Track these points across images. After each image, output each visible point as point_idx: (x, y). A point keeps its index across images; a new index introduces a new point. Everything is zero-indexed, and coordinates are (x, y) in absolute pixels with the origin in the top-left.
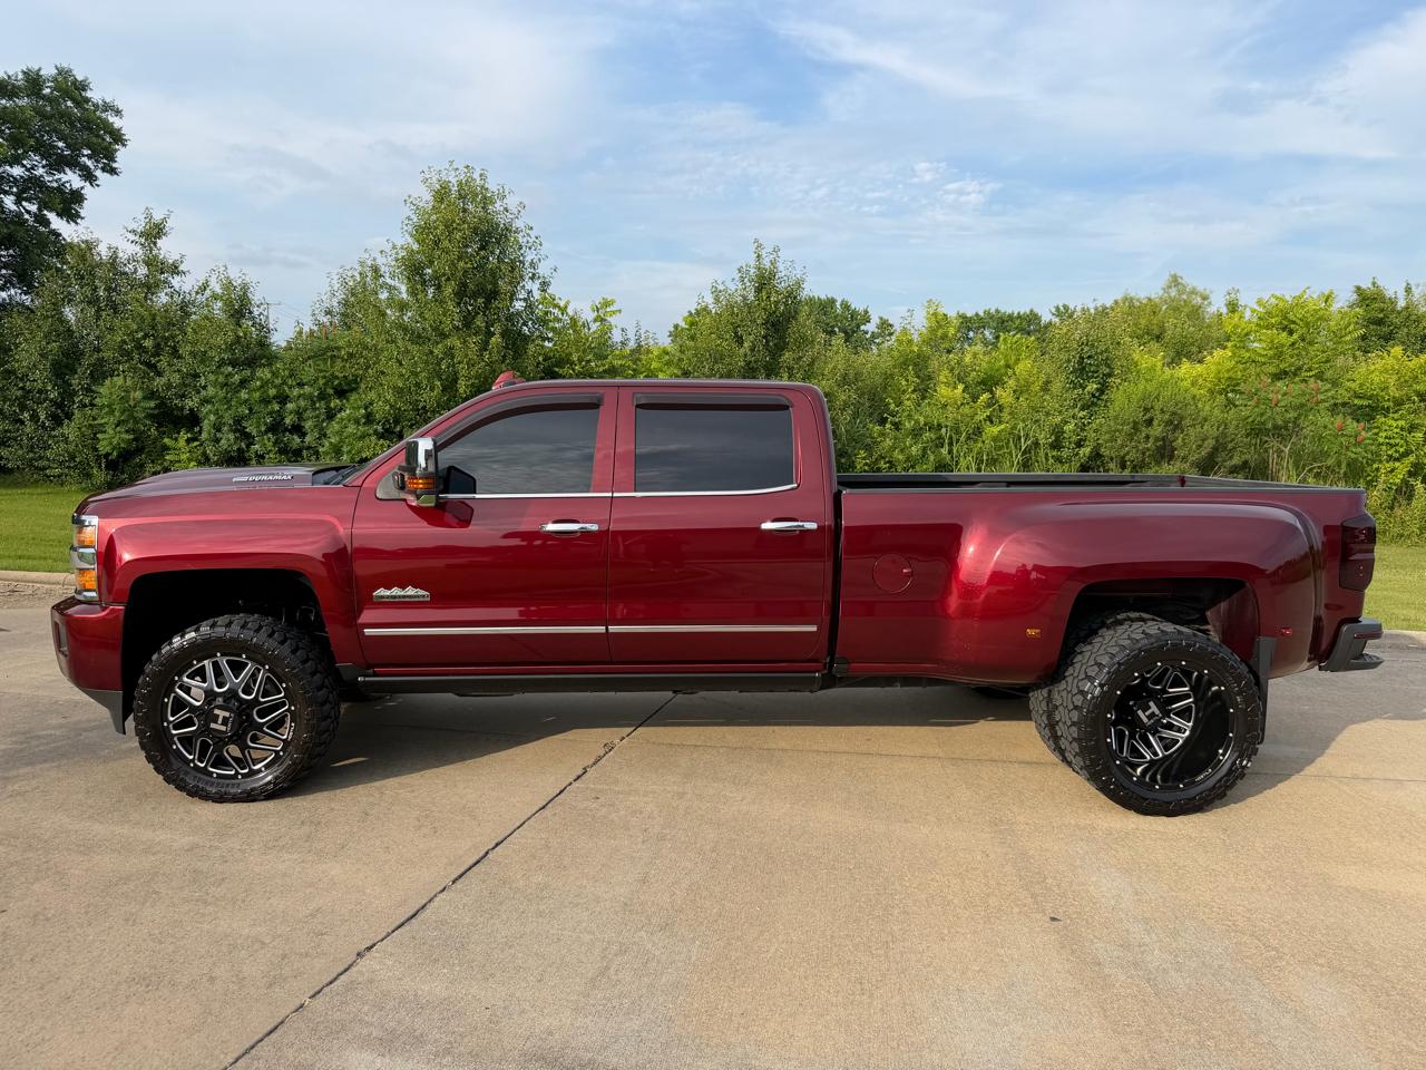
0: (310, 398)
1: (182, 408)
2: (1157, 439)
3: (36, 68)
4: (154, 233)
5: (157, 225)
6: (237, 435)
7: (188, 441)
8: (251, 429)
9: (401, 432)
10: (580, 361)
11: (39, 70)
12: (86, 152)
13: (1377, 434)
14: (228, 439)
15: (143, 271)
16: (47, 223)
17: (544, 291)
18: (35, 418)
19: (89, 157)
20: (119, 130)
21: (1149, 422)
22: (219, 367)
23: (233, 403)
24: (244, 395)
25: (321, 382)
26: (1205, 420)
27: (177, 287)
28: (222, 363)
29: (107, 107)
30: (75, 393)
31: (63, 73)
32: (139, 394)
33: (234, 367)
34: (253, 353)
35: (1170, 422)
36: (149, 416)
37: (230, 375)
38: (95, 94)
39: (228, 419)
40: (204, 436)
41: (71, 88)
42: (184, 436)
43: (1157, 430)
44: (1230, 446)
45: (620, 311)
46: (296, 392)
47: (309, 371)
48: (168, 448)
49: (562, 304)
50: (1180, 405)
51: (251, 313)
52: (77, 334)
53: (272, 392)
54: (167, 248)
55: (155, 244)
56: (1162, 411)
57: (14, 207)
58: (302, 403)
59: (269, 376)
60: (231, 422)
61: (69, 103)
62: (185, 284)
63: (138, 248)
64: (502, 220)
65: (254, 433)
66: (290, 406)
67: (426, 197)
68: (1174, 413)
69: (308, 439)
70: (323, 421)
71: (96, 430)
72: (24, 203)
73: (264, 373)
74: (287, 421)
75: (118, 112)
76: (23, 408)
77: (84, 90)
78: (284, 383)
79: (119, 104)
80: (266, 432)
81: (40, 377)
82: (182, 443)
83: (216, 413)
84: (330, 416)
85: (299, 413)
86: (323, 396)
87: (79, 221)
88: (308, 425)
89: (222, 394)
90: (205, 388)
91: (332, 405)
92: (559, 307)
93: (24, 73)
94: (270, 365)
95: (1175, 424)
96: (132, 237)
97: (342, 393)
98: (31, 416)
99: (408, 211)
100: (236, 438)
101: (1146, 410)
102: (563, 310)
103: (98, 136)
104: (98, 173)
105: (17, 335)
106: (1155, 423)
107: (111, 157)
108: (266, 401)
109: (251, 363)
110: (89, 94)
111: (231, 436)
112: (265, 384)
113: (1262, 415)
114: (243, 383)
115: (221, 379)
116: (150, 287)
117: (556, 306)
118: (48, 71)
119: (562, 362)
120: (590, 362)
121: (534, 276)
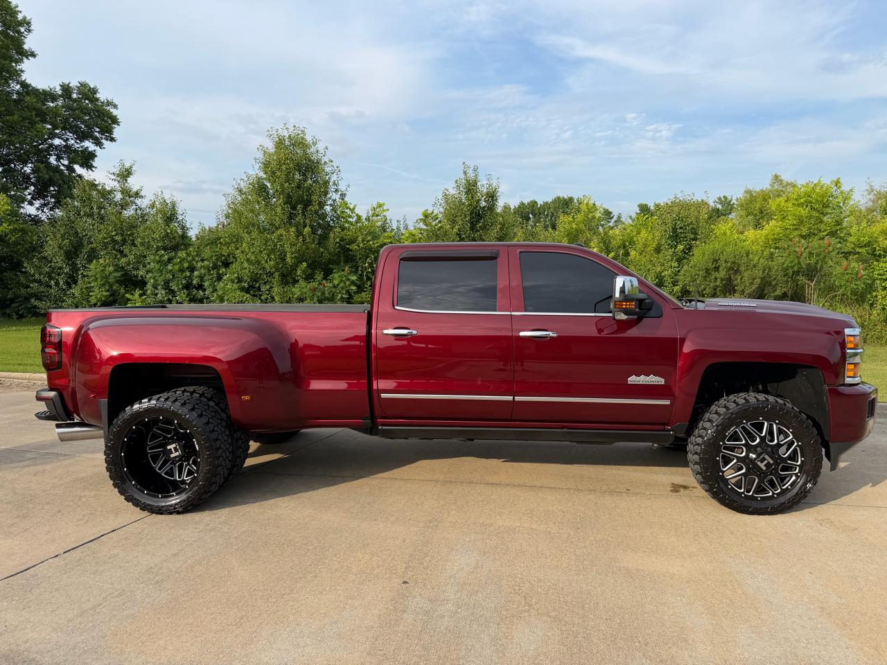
0: (208, 268)
1: (137, 276)
2: (722, 280)
3: (68, 83)
4: (125, 174)
5: (127, 170)
6: (167, 291)
7: (141, 295)
8: (174, 288)
9: (259, 287)
10: (363, 241)
11: (69, 83)
12: (97, 130)
13: (873, 272)
14: (162, 293)
15: (119, 196)
16: (74, 171)
17: (343, 199)
18: (57, 284)
19: (98, 132)
20: (116, 116)
21: (717, 269)
22: (156, 252)
23: (164, 272)
24: (170, 267)
25: (214, 258)
26: (755, 266)
27: (139, 204)
28: (158, 249)
29: (109, 103)
30: (79, 269)
31: (83, 85)
32: (111, 269)
33: (165, 251)
34: (177, 242)
35: (731, 269)
36: (117, 281)
37: (163, 255)
38: (102, 96)
39: (161, 282)
40: (149, 292)
41: (88, 93)
42: (138, 292)
43: (722, 274)
44: (774, 283)
45: (388, 210)
46: (200, 264)
47: (207, 252)
48: (129, 300)
49: (352, 207)
50: (738, 257)
51: (177, 219)
52: (80, 235)
53: (186, 265)
54: (134, 183)
55: (126, 181)
56: (726, 262)
57: (55, 163)
58: (203, 271)
59: (185, 255)
60: (162, 283)
61: (87, 102)
62: (143, 203)
63: (116, 184)
64: (314, 157)
65: (176, 290)
66: (196, 273)
67: (270, 146)
68: (734, 263)
69: (207, 292)
70: (215, 281)
71: (89, 289)
72: (62, 161)
73: (182, 254)
74: (194, 282)
75: (115, 106)
76: (51, 278)
77: (95, 93)
78: (193, 259)
79: (116, 101)
80: (183, 289)
81: (59, 261)
82: (137, 296)
83: (154, 278)
84: (219, 278)
85: (201, 278)
86: (215, 267)
87: (93, 169)
88: (206, 284)
89: (157, 267)
90: (149, 263)
91: (221, 272)
92: (350, 209)
93: (61, 86)
94: (186, 249)
95: (735, 269)
96: (113, 177)
97: (226, 264)
98: (55, 283)
99: (260, 155)
100: (166, 293)
101: (715, 261)
102: (352, 210)
103: (103, 120)
104: (104, 141)
105: (47, 236)
106: (721, 269)
107: (110, 132)
108: (182, 270)
109: (175, 248)
110: (98, 96)
111: (163, 292)
112: (182, 260)
113: (792, 262)
114: (170, 260)
115: (157, 258)
116: (124, 206)
117: (348, 208)
118: (74, 84)
119: (352, 241)
120: (369, 241)
121: (336, 191)
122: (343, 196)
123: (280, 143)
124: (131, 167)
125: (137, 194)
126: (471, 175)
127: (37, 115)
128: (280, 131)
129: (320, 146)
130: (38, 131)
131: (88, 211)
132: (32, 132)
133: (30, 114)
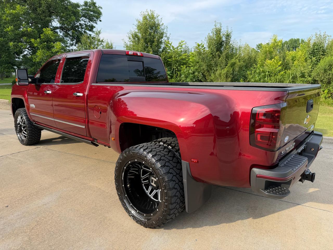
17: (168, 40)
20: (101, 12)
27: (103, 44)
49: (170, 43)
54: (101, 37)
55: (99, 36)
64: (157, 23)
104: (98, 22)
107: (100, 18)
110: (96, 5)
119: (171, 57)
120: (177, 57)
121: (166, 36)
122: (168, 38)
123: (145, 18)
124: (100, 31)
125: (102, 41)
126: (218, 26)
127: (72, 13)
128: (145, 12)
129: (159, 18)
130: (72, 19)
131: (85, 47)
132: (70, 19)
133: (69, 13)
